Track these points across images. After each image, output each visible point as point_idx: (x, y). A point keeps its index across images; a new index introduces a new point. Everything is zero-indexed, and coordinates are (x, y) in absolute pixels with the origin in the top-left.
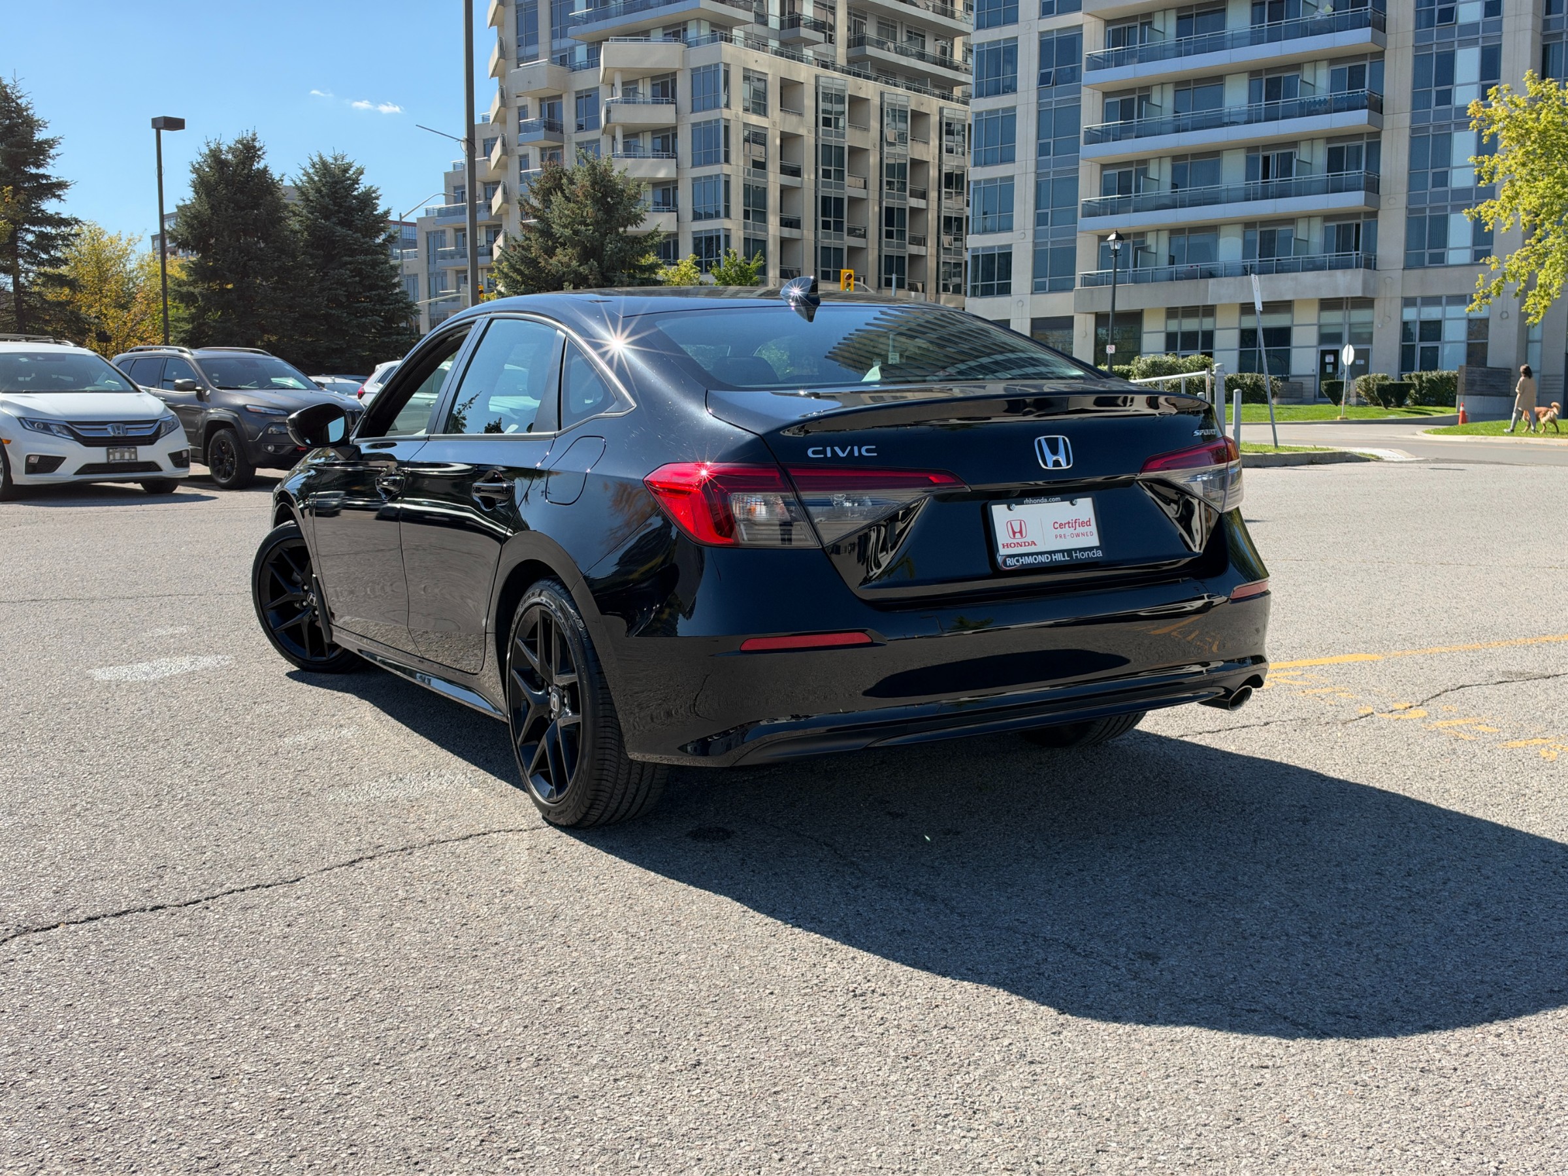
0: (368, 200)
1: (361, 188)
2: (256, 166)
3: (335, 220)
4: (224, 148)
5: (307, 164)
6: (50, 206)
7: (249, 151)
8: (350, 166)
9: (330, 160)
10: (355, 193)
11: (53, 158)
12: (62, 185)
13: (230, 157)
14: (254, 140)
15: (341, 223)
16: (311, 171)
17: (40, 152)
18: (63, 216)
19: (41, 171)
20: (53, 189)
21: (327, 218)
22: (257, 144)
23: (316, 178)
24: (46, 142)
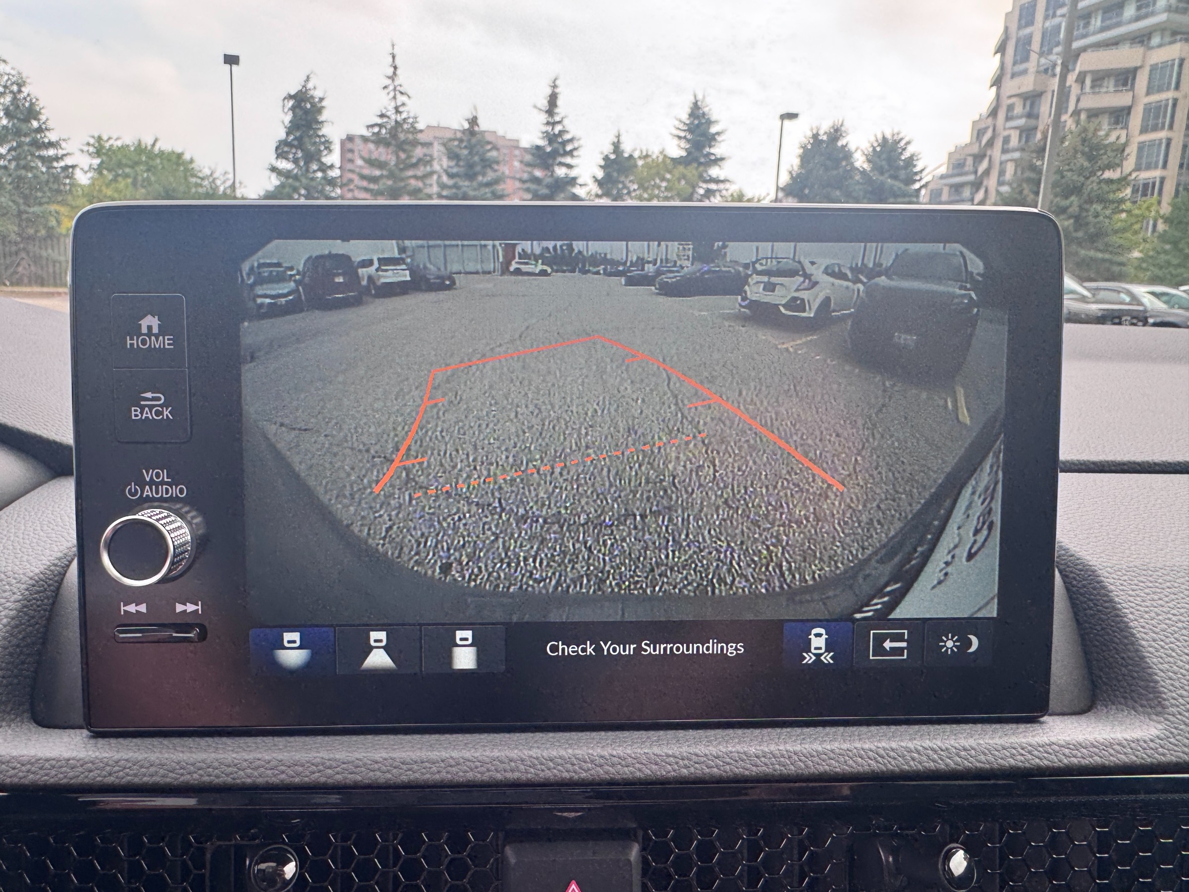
0: (910, 162)
1: (906, 155)
2: (840, 144)
3: (887, 175)
4: (821, 132)
5: (873, 139)
6: (714, 172)
7: (836, 133)
8: (901, 139)
9: (888, 136)
10: (903, 158)
11: (720, 142)
12: (722, 159)
13: (825, 138)
14: (842, 125)
15: (891, 177)
16: (875, 144)
17: (712, 139)
18: (722, 178)
19: (712, 151)
20: (718, 161)
21: (882, 173)
22: (843, 129)
23: (878, 149)
24: (718, 134)
